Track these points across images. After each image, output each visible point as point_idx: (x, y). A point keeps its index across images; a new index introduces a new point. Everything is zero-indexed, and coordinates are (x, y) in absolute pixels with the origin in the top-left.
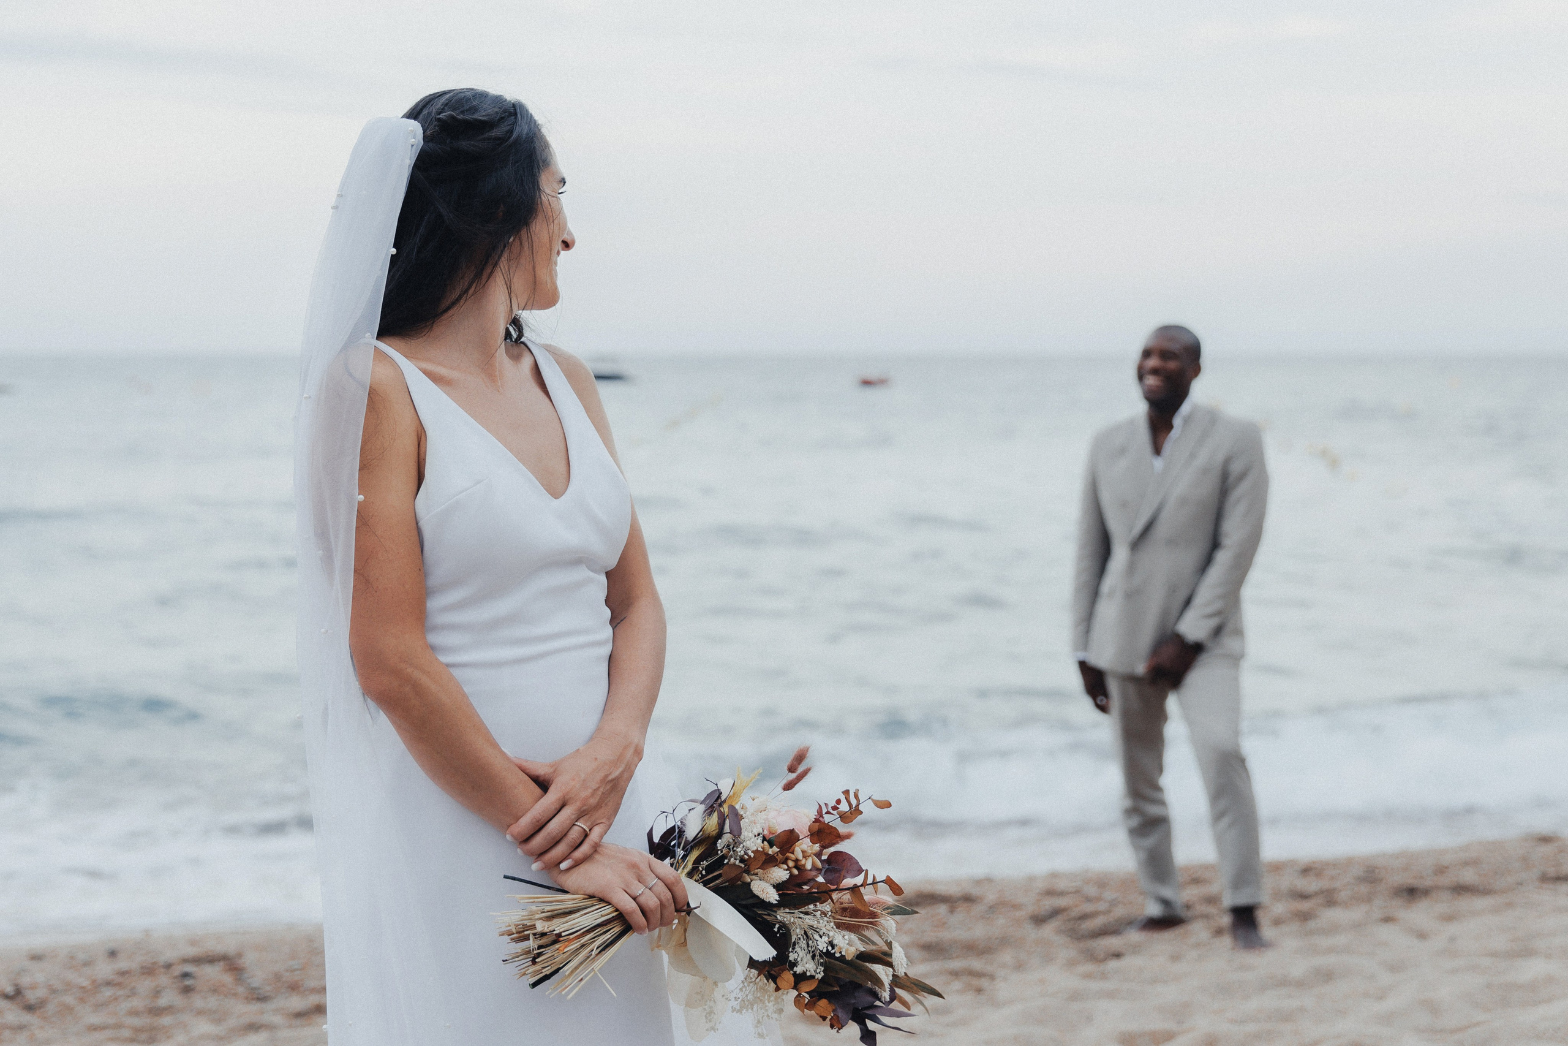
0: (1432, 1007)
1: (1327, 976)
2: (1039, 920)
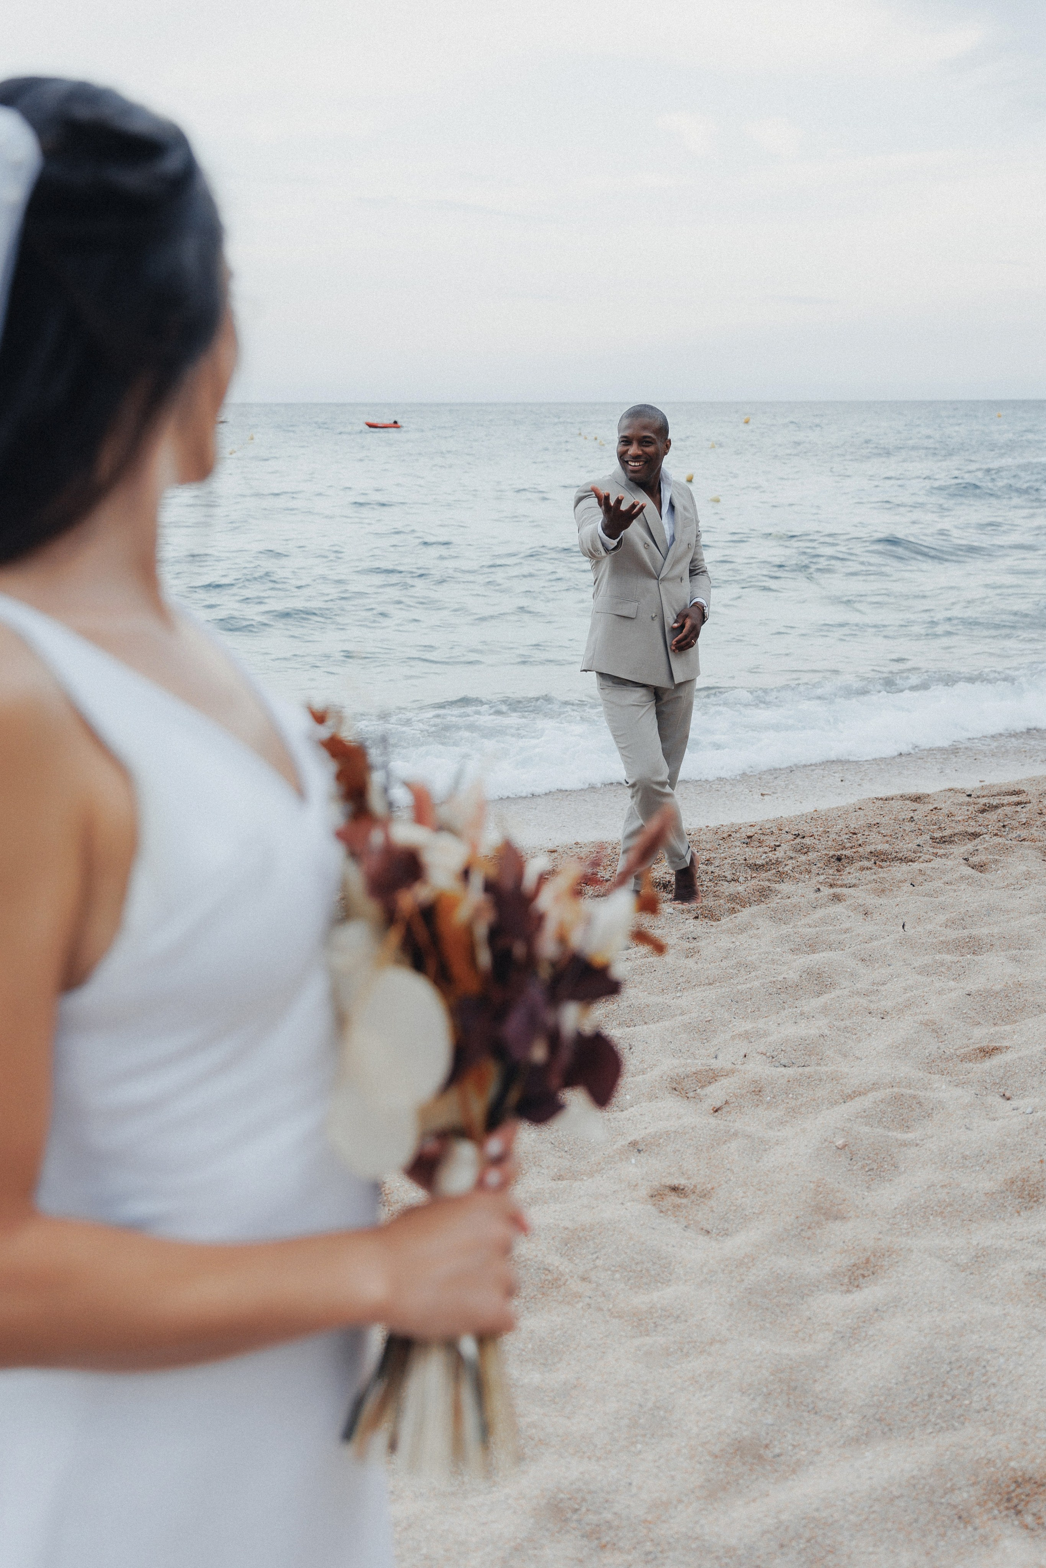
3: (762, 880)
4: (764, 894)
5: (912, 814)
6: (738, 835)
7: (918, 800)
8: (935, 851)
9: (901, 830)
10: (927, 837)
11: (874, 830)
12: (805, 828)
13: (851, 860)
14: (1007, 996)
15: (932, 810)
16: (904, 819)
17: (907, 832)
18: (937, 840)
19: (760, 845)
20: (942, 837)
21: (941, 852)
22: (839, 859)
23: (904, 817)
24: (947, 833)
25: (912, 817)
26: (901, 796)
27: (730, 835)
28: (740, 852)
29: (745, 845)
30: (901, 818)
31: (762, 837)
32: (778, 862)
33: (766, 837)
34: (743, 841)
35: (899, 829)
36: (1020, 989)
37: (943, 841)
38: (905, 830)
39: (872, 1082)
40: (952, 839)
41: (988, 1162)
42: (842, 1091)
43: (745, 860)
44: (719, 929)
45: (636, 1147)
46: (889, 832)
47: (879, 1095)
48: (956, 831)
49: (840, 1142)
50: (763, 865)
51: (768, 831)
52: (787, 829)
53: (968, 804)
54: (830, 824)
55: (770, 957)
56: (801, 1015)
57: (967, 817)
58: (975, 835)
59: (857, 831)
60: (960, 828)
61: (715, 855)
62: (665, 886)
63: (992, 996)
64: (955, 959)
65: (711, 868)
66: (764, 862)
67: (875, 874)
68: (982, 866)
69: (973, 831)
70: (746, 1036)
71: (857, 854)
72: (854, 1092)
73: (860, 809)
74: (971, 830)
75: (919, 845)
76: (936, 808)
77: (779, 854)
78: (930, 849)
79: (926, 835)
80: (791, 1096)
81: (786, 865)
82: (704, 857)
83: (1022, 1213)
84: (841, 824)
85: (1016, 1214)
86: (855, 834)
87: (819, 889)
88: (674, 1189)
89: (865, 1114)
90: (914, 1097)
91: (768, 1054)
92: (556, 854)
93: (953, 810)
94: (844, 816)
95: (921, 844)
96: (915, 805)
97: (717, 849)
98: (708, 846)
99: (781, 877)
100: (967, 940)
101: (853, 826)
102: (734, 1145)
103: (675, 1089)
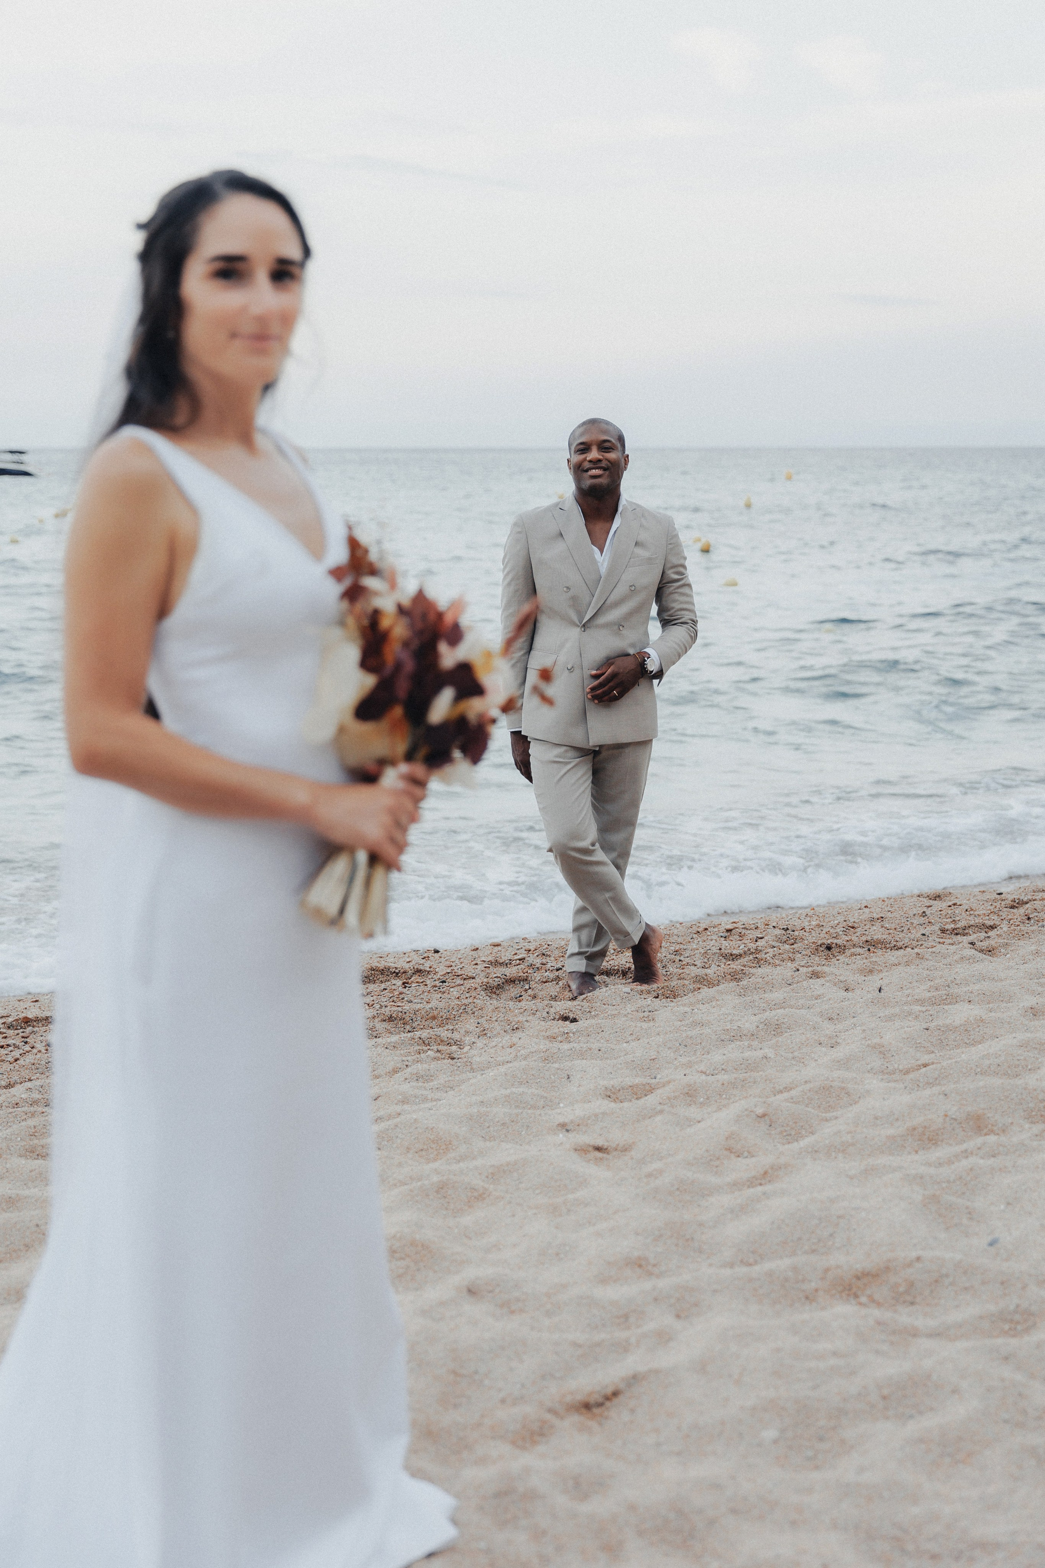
0: (882, 1051)
1: (777, 1028)
2: (493, 990)
3: (736, 965)
4: (735, 977)
5: (925, 909)
6: (716, 929)
7: (937, 899)
8: (941, 940)
9: (908, 923)
10: (936, 928)
11: (877, 924)
12: (798, 924)
13: (842, 949)
14: (966, 1030)
15: (950, 906)
16: (914, 915)
17: (914, 925)
18: (948, 932)
19: (741, 938)
20: (954, 929)
21: (948, 941)
22: (829, 948)
23: (915, 912)
24: (960, 925)
25: (924, 912)
26: (919, 896)
27: (706, 929)
28: (714, 943)
29: (723, 939)
30: (911, 914)
31: (744, 931)
32: (757, 951)
33: (749, 932)
34: (722, 934)
35: (906, 923)
36: (981, 1024)
37: (955, 932)
38: (912, 923)
39: (804, 1080)
40: (966, 931)
41: (897, 1119)
42: (774, 1088)
43: (720, 949)
44: (680, 1003)
45: (564, 1127)
46: (893, 926)
47: (808, 1086)
48: (972, 923)
49: (760, 1111)
50: (741, 955)
51: (753, 926)
52: (774, 924)
53: (995, 900)
54: (827, 920)
55: (729, 1018)
56: (749, 1047)
57: (989, 912)
58: (992, 927)
59: (856, 925)
60: (978, 920)
61: (685, 947)
62: (624, 974)
63: (951, 1030)
64: (924, 1009)
65: (678, 958)
66: (742, 952)
67: (866, 958)
68: (990, 951)
69: (992, 924)
70: (690, 1065)
71: (850, 943)
72: (786, 1088)
73: (866, 907)
74: (989, 923)
75: (924, 935)
76: (955, 904)
77: (761, 943)
78: (936, 939)
79: (934, 926)
80: (724, 1096)
81: (766, 953)
82: (673, 948)
83: (919, 1152)
84: (840, 919)
85: (914, 1153)
86: (853, 928)
87: (798, 970)
88: (598, 1149)
89: (792, 1101)
90: (843, 1088)
91: (708, 1072)
92: (499, 948)
93: (974, 906)
94: (846, 913)
95: (927, 934)
96: (932, 902)
97: (690, 942)
98: (679, 940)
99: (759, 962)
100: (944, 998)
101: (852, 920)
102: (659, 1118)
103: (609, 1097)
